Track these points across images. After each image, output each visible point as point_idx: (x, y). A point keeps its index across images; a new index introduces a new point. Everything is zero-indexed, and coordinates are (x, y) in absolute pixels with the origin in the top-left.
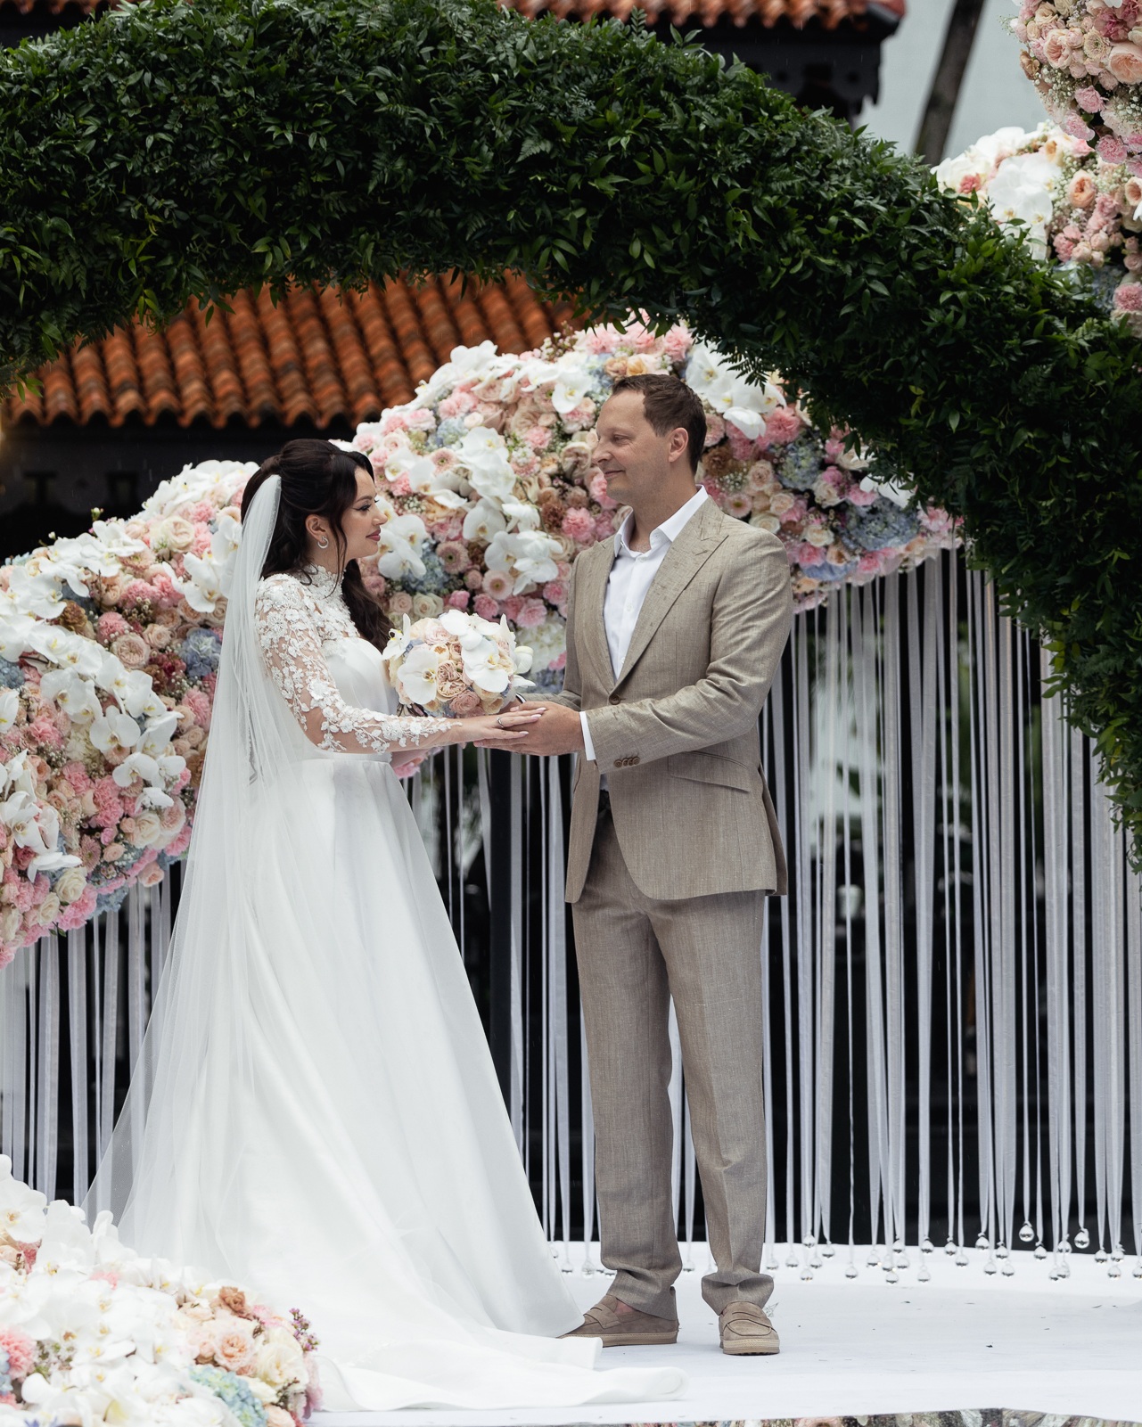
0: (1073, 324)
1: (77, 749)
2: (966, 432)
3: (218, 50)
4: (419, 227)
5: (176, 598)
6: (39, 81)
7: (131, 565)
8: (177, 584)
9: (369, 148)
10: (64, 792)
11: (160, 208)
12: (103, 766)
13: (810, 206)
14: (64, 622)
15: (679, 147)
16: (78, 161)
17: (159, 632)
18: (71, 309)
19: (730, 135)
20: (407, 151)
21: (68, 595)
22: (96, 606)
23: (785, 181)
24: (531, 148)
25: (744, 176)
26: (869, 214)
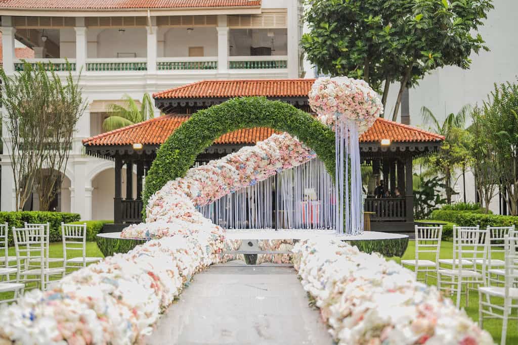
0: (325, 131)
1: (227, 176)
2: (313, 142)
3: (235, 105)
4: (256, 122)
5: (239, 160)
6: (218, 109)
7: (235, 157)
8: (239, 159)
9: (250, 114)
10: (226, 180)
11: (229, 121)
12: (230, 178)
13: (297, 119)
14: (227, 163)
15: (283, 113)
16: (221, 117)
17: (237, 164)
18: (221, 131)
19: (288, 112)
20: (255, 114)
21: (228, 160)
22: (231, 161)
23: (294, 117)
24: (267, 114)
25: (289, 116)
26: (302, 120)
